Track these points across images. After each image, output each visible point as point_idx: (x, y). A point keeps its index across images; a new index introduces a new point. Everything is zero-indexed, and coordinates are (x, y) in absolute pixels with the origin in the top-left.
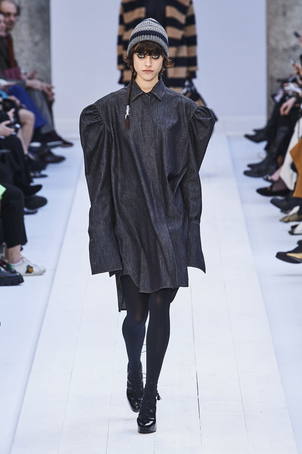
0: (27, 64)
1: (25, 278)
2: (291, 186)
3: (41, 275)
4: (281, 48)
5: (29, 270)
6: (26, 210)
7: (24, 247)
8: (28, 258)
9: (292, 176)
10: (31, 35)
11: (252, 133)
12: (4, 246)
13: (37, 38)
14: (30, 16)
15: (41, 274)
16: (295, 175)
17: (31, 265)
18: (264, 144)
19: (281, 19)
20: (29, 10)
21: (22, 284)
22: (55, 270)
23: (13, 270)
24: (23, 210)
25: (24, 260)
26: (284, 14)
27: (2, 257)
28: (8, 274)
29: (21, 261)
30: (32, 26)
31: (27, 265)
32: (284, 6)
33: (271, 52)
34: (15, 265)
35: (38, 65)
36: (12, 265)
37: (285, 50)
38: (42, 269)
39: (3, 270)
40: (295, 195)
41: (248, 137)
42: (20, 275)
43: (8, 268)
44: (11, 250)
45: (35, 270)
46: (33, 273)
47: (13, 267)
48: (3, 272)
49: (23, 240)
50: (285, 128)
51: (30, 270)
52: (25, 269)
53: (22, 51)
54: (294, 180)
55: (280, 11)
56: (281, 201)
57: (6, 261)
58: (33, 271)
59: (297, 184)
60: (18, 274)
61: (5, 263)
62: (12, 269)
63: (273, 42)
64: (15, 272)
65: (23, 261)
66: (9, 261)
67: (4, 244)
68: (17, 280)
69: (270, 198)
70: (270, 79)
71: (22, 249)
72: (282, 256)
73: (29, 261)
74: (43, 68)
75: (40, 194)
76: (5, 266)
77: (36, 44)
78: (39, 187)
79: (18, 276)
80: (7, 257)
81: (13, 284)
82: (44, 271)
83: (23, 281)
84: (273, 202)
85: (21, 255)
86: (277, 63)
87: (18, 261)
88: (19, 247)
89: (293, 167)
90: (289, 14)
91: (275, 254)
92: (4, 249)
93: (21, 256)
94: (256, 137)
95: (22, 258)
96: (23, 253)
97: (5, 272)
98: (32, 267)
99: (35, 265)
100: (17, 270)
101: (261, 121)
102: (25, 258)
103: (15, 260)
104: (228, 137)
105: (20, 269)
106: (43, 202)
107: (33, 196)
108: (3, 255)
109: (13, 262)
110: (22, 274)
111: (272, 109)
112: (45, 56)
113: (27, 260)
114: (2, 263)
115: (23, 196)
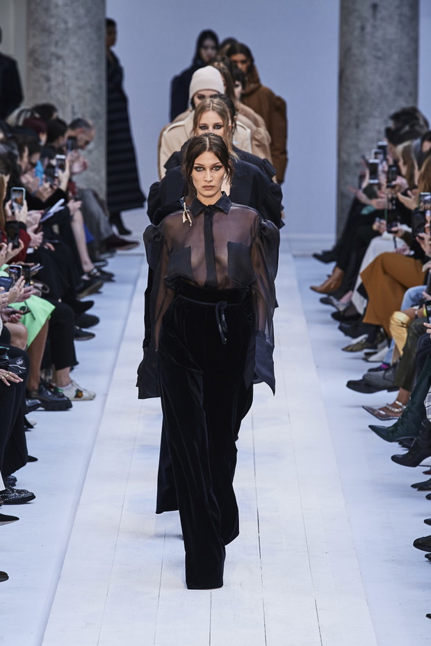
1: (73, 403)
2: (361, 311)
3: (91, 400)
4: (353, 163)
5: (79, 395)
8: (77, 382)
9: (363, 302)
11: (319, 252)
15: (92, 398)
16: (365, 301)
17: (80, 389)
18: (333, 265)
19: (353, 132)
22: (106, 395)
23: (61, 394)
25: (74, 383)
26: (357, 126)
27: (50, 380)
28: (56, 398)
29: (70, 385)
31: (76, 389)
32: (357, 117)
33: (342, 166)
34: (64, 388)
36: (60, 388)
38: (93, 394)
39: (50, 393)
40: (364, 321)
41: (316, 256)
42: (68, 399)
43: (56, 392)
44: (61, 372)
45: (85, 394)
46: (82, 398)
47: (60, 391)
48: (50, 396)
49: (72, 362)
51: (80, 395)
52: (74, 393)
54: (365, 305)
55: (353, 123)
57: (54, 385)
58: (82, 395)
59: (368, 310)
60: (66, 399)
61: (52, 387)
62: (59, 393)
63: (344, 156)
64: (63, 396)
65: (73, 385)
66: (57, 385)
68: (65, 405)
69: (337, 324)
72: (352, 385)
73: (78, 385)
75: (90, 312)
76: (52, 390)
78: (90, 304)
79: (66, 401)
81: (60, 409)
82: (94, 396)
83: (71, 406)
84: (341, 328)
87: (67, 385)
88: (69, 369)
89: (362, 291)
90: (362, 126)
91: (346, 383)
92: (52, 372)
93: (70, 379)
94: (324, 257)
95: (71, 381)
97: (53, 396)
98: (81, 392)
99: (85, 390)
100: (65, 395)
101: (328, 241)
102: (74, 381)
103: (64, 383)
104: (295, 256)
105: (69, 393)
106: (94, 321)
107: (83, 314)
108: (51, 377)
109: (62, 386)
110: (70, 399)
111: (342, 228)
113: (76, 384)
114: (49, 387)
115: (73, 314)
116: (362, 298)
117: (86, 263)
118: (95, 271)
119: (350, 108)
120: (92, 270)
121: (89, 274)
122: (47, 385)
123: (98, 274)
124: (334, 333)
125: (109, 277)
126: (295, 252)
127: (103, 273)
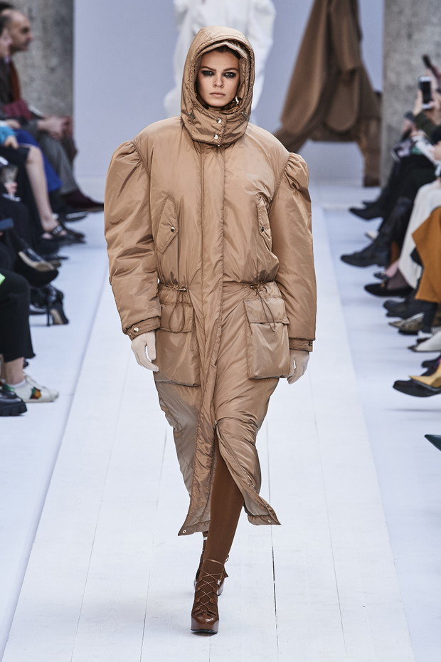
0: (39, 99)
1: (28, 406)
2: (413, 284)
3: (52, 401)
4: (403, 86)
5: (35, 395)
6: (32, 308)
8: (34, 378)
9: (416, 271)
10: (45, 57)
11: (360, 206)
13: (54, 61)
14: (45, 30)
16: (419, 269)
17: (37, 387)
19: (404, 44)
20: (44, 22)
21: (24, 414)
22: (73, 395)
23: (13, 394)
24: (28, 307)
25: (28, 379)
26: (410, 36)
28: (5, 400)
29: (24, 382)
30: (47, 45)
31: (32, 387)
32: (410, 25)
33: (389, 90)
34: (15, 386)
35: (54, 100)
36: (11, 386)
37: (409, 88)
38: (54, 393)
40: (417, 297)
41: (354, 211)
42: (22, 401)
43: (6, 391)
44: (10, 364)
45: (44, 394)
46: (40, 399)
47: (12, 390)
50: (406, 200)
51: (37, 394)
52: (30, 393)
53: (32, 80)
54: (418, 275)
55: (404, 32)
56: (399, 304)
57: (3, 381)
58: (40, 395)
59: (422, 281)
60: (19, 400)
61: (1, 384)
62: (10, 391)
63: (392, 77)
64: (15, 396)
65: (27, 382)
66: (7, 382)
68: (17, 409)
69: (384, 300)
71: (26, 365)
72: (400, 386)
73: (35, 382)
74: (62, 105)
76: (0, 388)
77: (53, 70)
79: (18, 403)
80: (4, 375)
81: (12, 414)
82: (57, 397)
83: (25, 410)
84: (386, 305)
85: (23, 373)
87: (20, 381)
88: (21, 361)
89: (415, 256)
90: (416, 36)
93: (24, 375)
95: (25, 377)
96: (27, 371)
97: (1, 396)
98: (39, 391)
99: (44, 387)
100: (18, 394)
102: (30, 378)
103: (16, 379)
104: (326, 211)
105: (23, 393)
109: (12, 382)
110: (25, 401)
112: (64, 88)
113: (33, 380)
115: (30, 287)
116: (415, 265)
117: (47, 219)
118: (59, 229)
119: (400, 12)
120: (55, 228)
121: (51, 232)
123: (63, 233)
124: (375, 311)
125: (78, 238)
126: (327, 205)
127: (70, 232)
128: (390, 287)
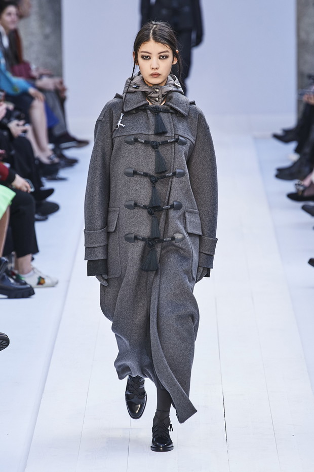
0: (38, 59)
1: (36, 290)
5: (41, 282)
6: (36, 216)
7: (35, 256)
8: (40, 269)
10: (41, 27)
12: (13, 255)
13: (48, 30)
14: (40, 6)
15: (53, 285)
17: (43, 276)
18: (293, 145)
22: (69, 281)
23: (23, 282)
24: (34, 216)
25: (35, 270)
27: (12, 268)
28: (18, 286)
29: (32, 272)
30: (42, 18)
31: (38, 276)
33: (302, 46)
34: (26, 276)
35: (49, 60)
36: (22, 276)
38: (55, 281)
39: (12, 281)
41: (276, 137)
42: (31, 286)
43: (18, 280)
44: (21, 260)
45: (47, 281)
46: (45, 285)
47: (23, 279)
48: (13, 284)
49: (35, 250)
51: (42, 281)
52: (36, 281)
53: (31, 44)
57: (16, 272)
58: (44, 282)
60: (28, 286)
61: (14, 274)
62: (21, 280)
63: (303, 35)
64: (25, 284)
65: (34, 272)
66: (19, 272)
67: (13, 253)
68: (28, 293)
69: (301, 204)
70: (300, 75)
71: (33, 259)
73: (40, 272)
74: (54, 62)
75: (51, 199)
76: (14, 277)
77: (46, 37)
78: (51, 192)
79: (28, 288)
80: (17, 267)
81: (23, 297)
82: (57, 283)
83: (33, 293)
85: (31, 265)
86: (308, 57)
87: (29, 272)
88: (29, 257)
92: (13, 259)
93: (32, 267)
94: (285, 137)
95: (33, 269)
96: (34, 264)
97: (15, 283)
98: (43, 279)
99: (48, 276)
100: (28, 282)
101: (290, 120)
103: (26, 271)
104: (255, 139)
105: (30, 280)
106: (55, 208)
107: (44, 202)
108: (13, 265)
109: (23, 273)
110: (33, 286)
111: (302, 108)
112: (55, 50)
113: (38, 271)
114: (11, 274)
115: (34, 202)
122: (10, 273)
124: (296, 213)
128: (306, 194)
